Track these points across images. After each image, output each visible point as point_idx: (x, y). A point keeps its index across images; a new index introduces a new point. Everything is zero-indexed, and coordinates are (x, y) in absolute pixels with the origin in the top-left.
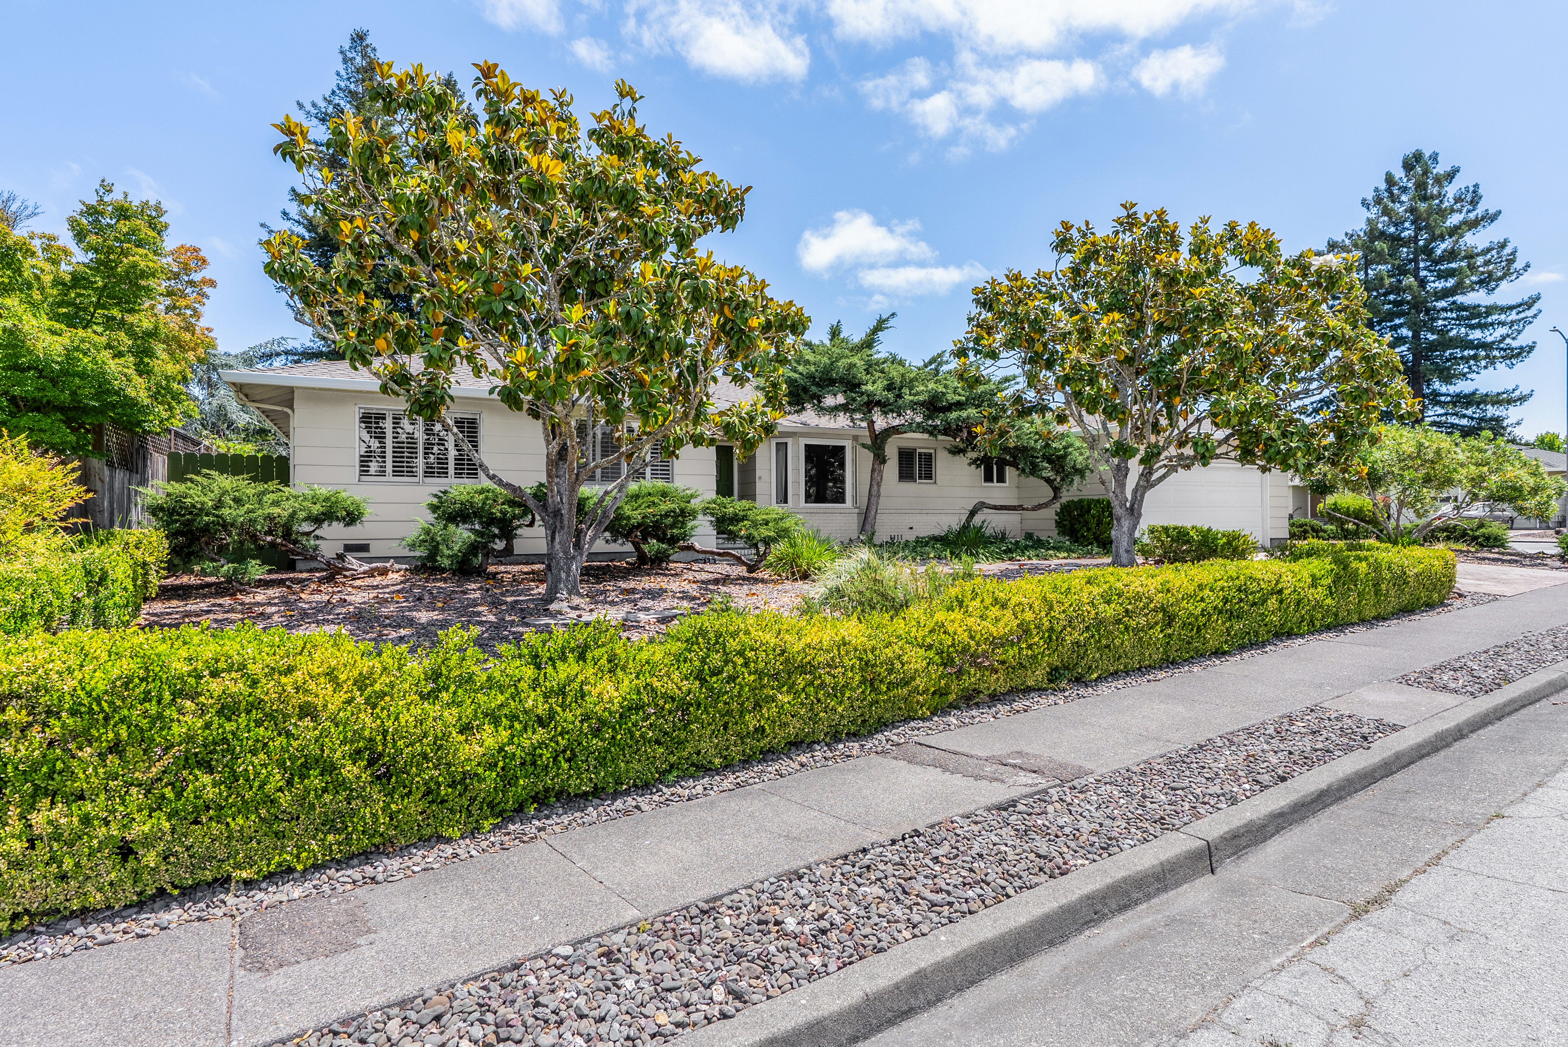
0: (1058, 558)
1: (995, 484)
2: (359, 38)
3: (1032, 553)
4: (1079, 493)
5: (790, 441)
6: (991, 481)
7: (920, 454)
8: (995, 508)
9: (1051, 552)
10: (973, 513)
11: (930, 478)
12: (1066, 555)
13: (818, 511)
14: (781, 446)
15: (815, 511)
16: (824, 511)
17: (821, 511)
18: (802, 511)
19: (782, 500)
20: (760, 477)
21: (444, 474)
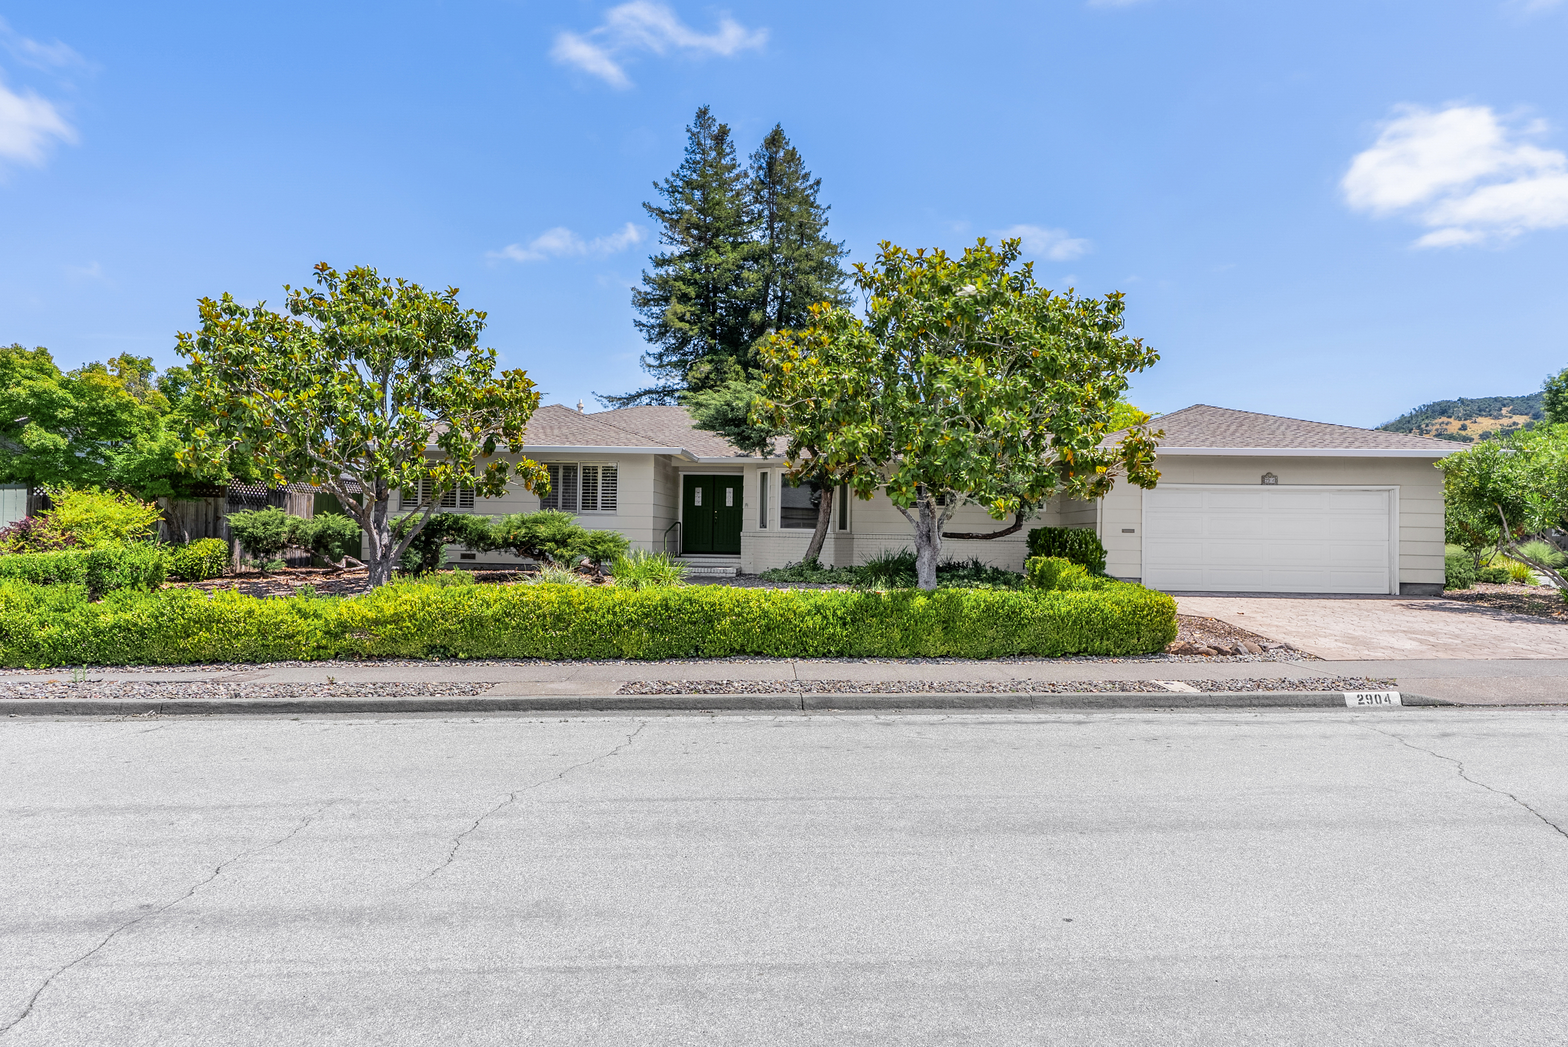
2: (703, 114)
5: (769, 471)
13: (791, 535)
14: (764, 475)
15: (788, 535)
16: (797, 535)
17: (794, 535)
18: (775, 535)
19: (763, 525)
20: (747, 504)
21: (453, 505)
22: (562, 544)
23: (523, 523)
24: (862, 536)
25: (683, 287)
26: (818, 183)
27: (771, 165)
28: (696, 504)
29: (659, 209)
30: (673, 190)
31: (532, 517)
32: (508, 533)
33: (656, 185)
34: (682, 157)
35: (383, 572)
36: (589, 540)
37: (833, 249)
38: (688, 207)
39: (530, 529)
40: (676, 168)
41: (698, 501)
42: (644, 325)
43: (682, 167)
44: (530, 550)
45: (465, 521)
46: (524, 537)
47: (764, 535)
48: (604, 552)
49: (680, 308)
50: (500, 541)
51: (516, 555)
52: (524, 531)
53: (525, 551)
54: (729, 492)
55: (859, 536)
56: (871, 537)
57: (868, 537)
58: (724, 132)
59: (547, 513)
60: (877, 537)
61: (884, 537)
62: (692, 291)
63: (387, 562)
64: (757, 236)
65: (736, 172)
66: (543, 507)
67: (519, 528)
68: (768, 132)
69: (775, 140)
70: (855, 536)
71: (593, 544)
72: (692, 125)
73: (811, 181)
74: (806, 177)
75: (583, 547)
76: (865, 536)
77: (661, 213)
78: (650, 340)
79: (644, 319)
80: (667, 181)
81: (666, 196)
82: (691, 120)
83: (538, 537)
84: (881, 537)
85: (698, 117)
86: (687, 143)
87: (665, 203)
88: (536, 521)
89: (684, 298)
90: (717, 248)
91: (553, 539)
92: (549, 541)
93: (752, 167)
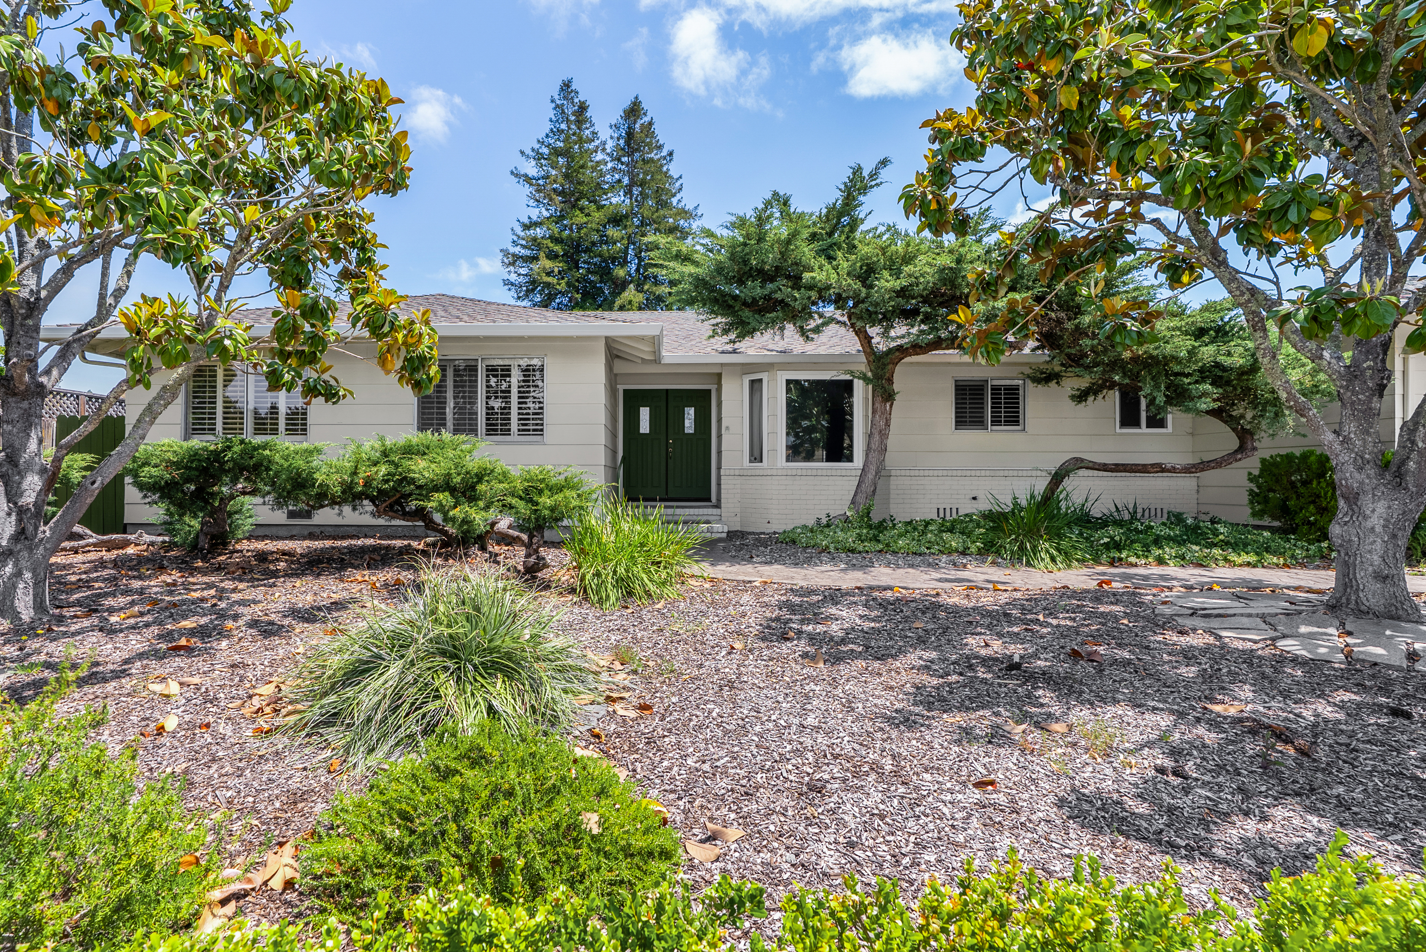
0: (1232, 564)
1: (1144, 429)
2: (566, 87)
3: (1169, 551)
4: (1300, 441)
5: (764, 376)
6: (1137, 424)
7: (996, 389)
8: (1104, 468)
9: (1216, 552)
10: (1058, 478)
11: (1016, 422)
12: (1252, 558)
13: (804, 473)
14: (756, 385)
15: (799, 472)
16: (814, 472)
17: (809, 473)
18: (780, 473)
19: (756, 456)
20: (727, 428)
21: (275, 431)
22: (464, 494)
23: (385, 454)
24: (903, 473)
25: (551, 245)
26: (671, 154)
27: (630, 135)
28: (642, 431)
29: (526, 175)
30: (539, 157)
31: (401, 442)
32: (355, 473)
33: (522, 153)
34: (547, 127)
35: (18, 574)
36: (519, 485)
37: (686, 214)
38: (554, 172)
39: (397, 466)
40: (541, 135)
41: (645, 427)
42: (512, 284)
43: (547, 136)
44: (401, 504)
45: (267, 452)
46: (387, 481)
47: (758, 472)
48: (553, 509)
49: (548, 264)
50: (338, 489)
51: (373, 514)
52: (383, 469)
53: (391, 507)
54: (690, 412)
55: (898, 473)
56: (917, 473)
57: (912, 473)
58: (583, 108)
59: (429, 436)
60: (926, 473)
61: (936, 473)
62: (558, 249)
63: (30, 549)
64: (617, 200)
65: (597, 142)
66: (422, 427)
67: (375, 464)
68: (627, 103)
69: (634, 111)
70: (893, 473)
71: (528, 495)
72: (557, 97)
73: (664, 153)
74: (660, 147)
75: (509, 500)
76: (908, 473)
77: (528, 179)
78: (519, 298)
79: (513, 277)
80: (533, 150)
81: (533, 163)
82: (555, 91)
83: (413, 481)
84: (931, 473)
85: (562, 89)
86: (551, 114)
87: (531, 169)
88: (409, 451)
89: (552, 256)
90: (582, 210)
91: (447, 486)
92: (437, 489)
93: (612, 138)
